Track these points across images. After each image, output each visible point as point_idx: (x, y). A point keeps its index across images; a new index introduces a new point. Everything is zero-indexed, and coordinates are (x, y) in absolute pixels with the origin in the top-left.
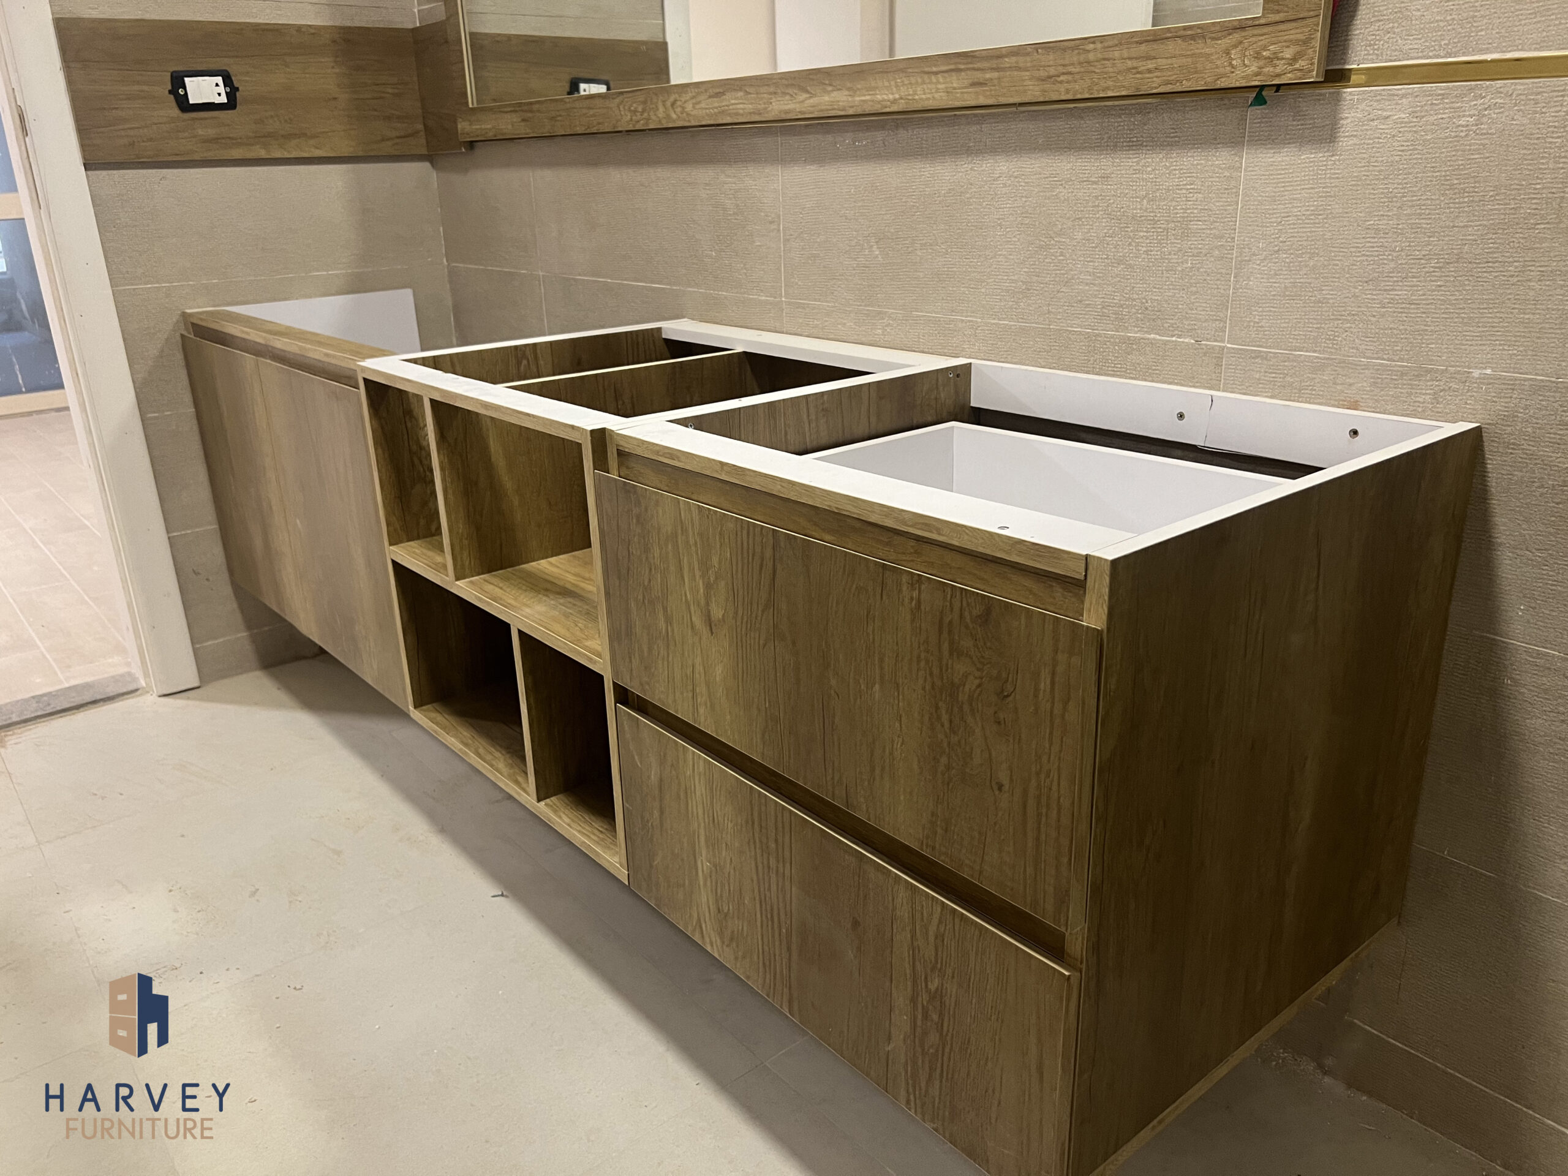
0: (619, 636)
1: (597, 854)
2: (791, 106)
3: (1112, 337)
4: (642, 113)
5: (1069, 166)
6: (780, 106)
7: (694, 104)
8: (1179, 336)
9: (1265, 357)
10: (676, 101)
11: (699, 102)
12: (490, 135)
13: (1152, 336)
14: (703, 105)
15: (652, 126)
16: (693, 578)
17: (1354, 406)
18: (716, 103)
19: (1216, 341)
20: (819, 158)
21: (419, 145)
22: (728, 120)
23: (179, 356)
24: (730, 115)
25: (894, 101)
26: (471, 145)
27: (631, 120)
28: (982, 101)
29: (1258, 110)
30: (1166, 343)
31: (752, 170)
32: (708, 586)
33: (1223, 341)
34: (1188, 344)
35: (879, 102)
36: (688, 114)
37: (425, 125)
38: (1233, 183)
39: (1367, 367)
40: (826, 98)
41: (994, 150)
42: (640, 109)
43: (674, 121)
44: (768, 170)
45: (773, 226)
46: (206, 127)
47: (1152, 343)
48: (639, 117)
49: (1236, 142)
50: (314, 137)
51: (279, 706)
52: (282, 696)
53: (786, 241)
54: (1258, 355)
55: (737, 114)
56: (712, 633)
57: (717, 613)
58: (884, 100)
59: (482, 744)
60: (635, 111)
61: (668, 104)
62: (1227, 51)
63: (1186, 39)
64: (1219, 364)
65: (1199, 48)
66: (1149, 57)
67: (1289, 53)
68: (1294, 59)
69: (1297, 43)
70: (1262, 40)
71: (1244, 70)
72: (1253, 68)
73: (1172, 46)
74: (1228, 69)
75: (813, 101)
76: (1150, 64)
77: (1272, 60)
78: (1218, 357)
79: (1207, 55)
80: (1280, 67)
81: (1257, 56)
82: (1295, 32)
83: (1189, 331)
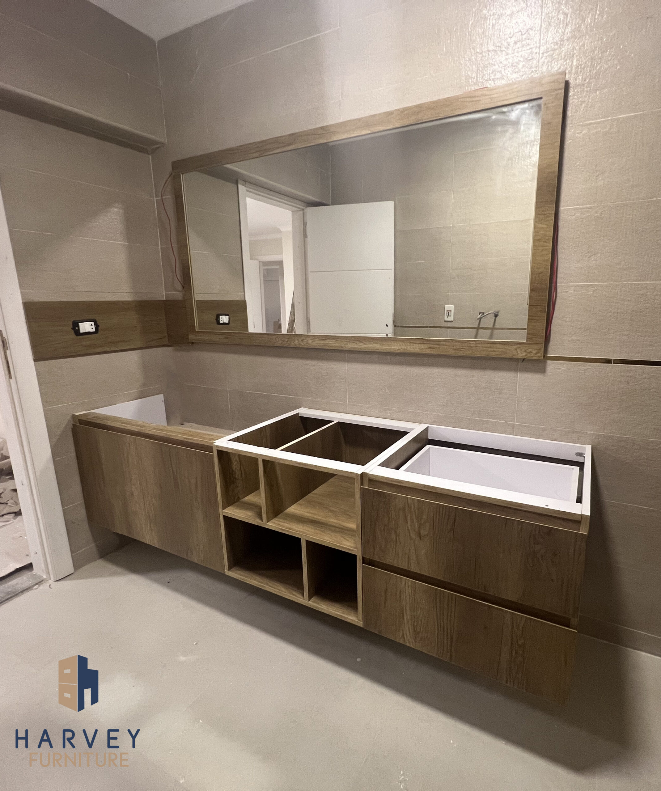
2: (356, 346)
3: (477, 419)
4: (288, 341)
5: (460, 372)
6: (350, 346)
7: (312, 342)
8: (500, 420)
9: (528, 427)
10: (303, 339)
11: (315, 341)
13: (491, 420)
14: (316, 342)
15: (291, 346)
17: (556, 440)
18: (323, 342)
19: (512, 422)
20: (364, 362)
21: (164, 341)
24: (328, 346)
25: (399, 349)
27: (282, 343)
28: (433, 353)
29: (523, 364)
30: (496, 422)
31: (334, 363)
33: (514, 422)
34: (503, 423)
35: (393, 349)
36: (309, 344)
38: (516, 381)
39: (558, 430)
40: (371, 346)
41: (434, 366)
43: (302, 346)
45: (344, 380)
46: (86, 341)
47: (492, 422)
48: (285, 343)
49: (516, 370)
50: (128, 341)
53: (349, 385)
54: (525, 426)
55: (333, 347)
58: (395, 349)
60: (284, 341)
61: (300, 340)
62: (516, 349)
63: (502, 344)
64: (513, 428)
65: (507, 347)
66: (491, 348)
67: (534, 352)
68: (536, 353)
69: (537, 349)
70: (527, 348)
71: (521, 354)
72: (524, 354)
73: (498, 346)
74: (516, 354)
75: (365, 346)
76: (492, 350)
77: (530, 352)
78: (513, 426)
79: (510, 350)
80: (532, 355)
81: (525, 351)
82: (536, 347)
83: (503, 419)
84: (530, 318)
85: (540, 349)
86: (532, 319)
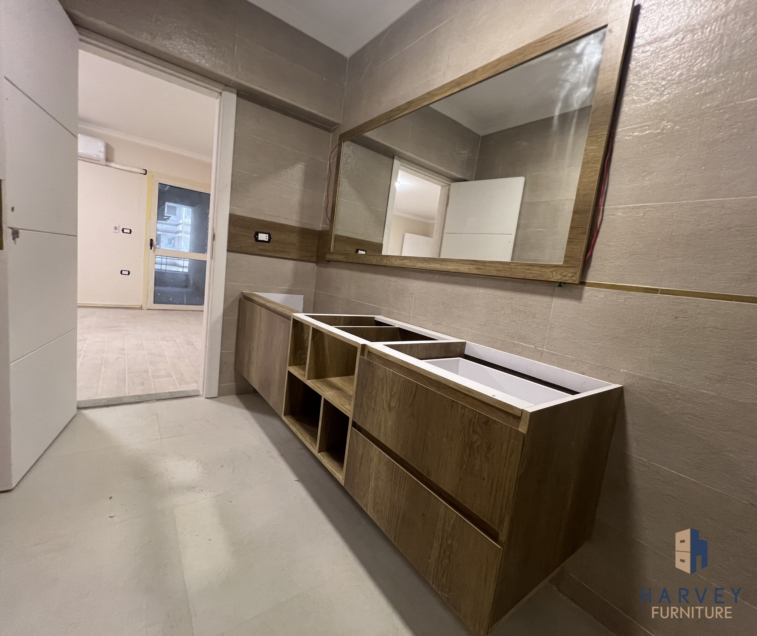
0: (358, 406)
1: (335, 474)
2: (423, 266)
3: (509, 342)
5: (501, 294)
6: (419, 265)
8: (530, 345)
9: (556, 355)
10: (390, 259)
12: (335, 260)
13: (522, 343)
14: (397, 262)
16: (387, 393)
17: (583, 374)
18: (401, 262)
19: (541, 348)
20: (428, 280)
21: (314, 259)
22: (404, 266)
23: (237, 304)
24: (405, 265)
25: (453, 269)
26: (328, 261)
27: (376, 262)
28: (479, 273)
29: (559, 288)
30: (526, 346)
31: (408, 280)
32: (391, 396)
33: (544, 349)
34: (533, 348)
35: (449, 269)
36: (392, 263)
37: (317, 255)
38: (550, 306)
39: (588, 363)
40: (433, 265)
41: (480, 286)
42: (379, 260)
44: (413, 281)
45: (412, 295)
46: (261, 246)
47: (522, 345)
48: (378, 262)
49: (552, 295)
50: (288, 253)
51: (239, 406)
52: (241, 404)
53: (415, 300)
54: (553, 354)
55: (407, 265)
56: (390, 411)
57: (393, 404)
59: (303, 431)
62: (552, 272)
63: (540, 267)
64: (542, 355)
65: (544, 270)
66: (529, 270)
67: (570, 275)
68: (571, 277)
69: (572, 273)
70: (563, 271)
71: (557, 277)
72: (559, 277)
73: (535, 268)
74: (552, 276)
75: (429, 265)
76: (529, 272)
77: (565, 276)
78: (542, 352)
79: (546, 272)
80: (567, 278)
81: (561, 274)
82: (572, 270)
83: (534, 344)
84: (570, 240)
85: (575, 273)
86: (571, 242)
